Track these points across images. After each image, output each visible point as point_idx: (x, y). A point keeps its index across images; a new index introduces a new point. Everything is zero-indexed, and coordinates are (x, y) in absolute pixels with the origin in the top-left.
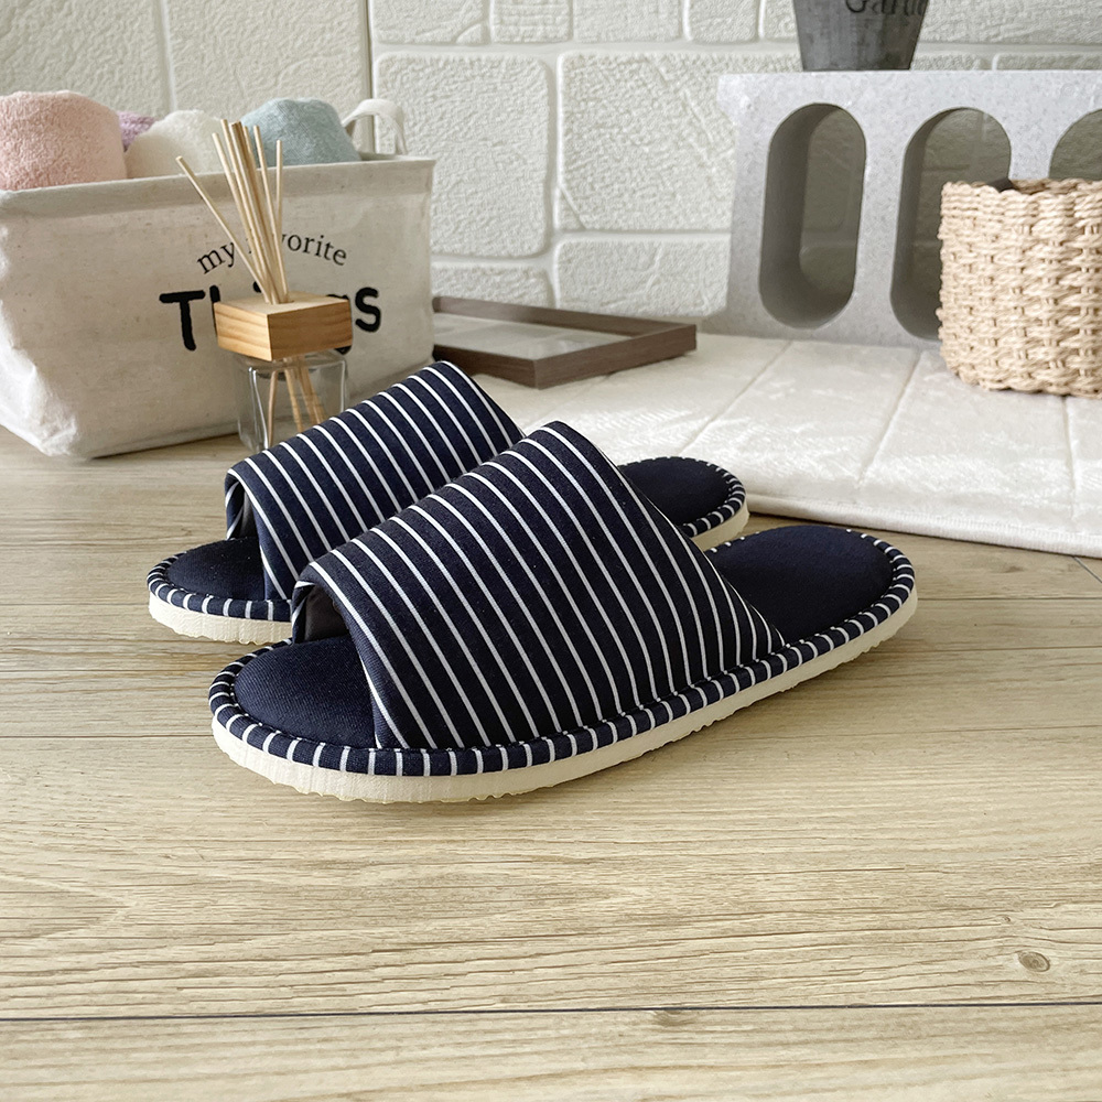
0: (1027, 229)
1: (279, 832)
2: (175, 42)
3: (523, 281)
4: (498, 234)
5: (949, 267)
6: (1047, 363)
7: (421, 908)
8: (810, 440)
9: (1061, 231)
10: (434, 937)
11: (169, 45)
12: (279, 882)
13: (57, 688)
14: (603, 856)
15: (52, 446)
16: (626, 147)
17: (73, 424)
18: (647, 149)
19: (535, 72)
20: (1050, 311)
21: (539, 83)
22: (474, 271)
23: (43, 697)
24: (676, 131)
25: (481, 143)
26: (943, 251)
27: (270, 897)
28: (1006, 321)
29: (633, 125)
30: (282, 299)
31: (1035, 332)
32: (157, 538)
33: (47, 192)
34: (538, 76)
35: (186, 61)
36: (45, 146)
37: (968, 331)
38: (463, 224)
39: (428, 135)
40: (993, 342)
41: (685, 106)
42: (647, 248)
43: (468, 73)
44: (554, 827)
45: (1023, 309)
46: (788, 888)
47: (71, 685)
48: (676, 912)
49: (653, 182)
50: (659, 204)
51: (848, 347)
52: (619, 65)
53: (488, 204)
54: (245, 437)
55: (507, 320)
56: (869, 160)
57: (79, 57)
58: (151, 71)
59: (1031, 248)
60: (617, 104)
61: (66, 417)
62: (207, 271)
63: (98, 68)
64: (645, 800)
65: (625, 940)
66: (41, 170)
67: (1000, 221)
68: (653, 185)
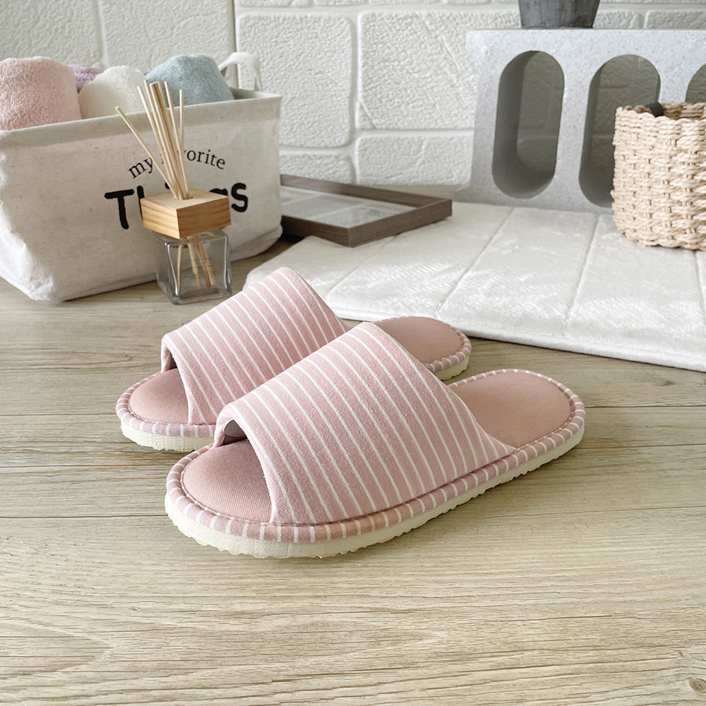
0: (673, 142)
1: (205, 590)
2: (105, 7)
3: (335, 163)
4: (318, 132)
5: (620, 164)
6: (685, 230)
7: (301, 647)
8: (532, 287)
9: (696, 145)
10: (312, 670)
11: (101, 9)
12: (208, 628)
13: (54, 479)
14: (416, 607)
15: (37, 295)
16: (403, 75)
17: (51, 281)
18: (416, 76)
19: (343, 25)
20: (688, 196)
21: (345, 32)
22: (303, 156)
23: (46, 486)
24: (436, 64)
25: (308, 72)
26: (616, 153)
27: (202, 640)
28: (658, 202)
29: (407, 60)
30: (185, 197)
31: (677, 209)
32: (110, 362)
33: (30, 130)
34: (345, 28)
35: (112, 20)
36: (27, 96)
37: (632, 207)
38: (295, 126)
39: (272, 68)
40: (649, 215)
41: (442, 46)
42: (416, 141)
43: (299, 26)
44: (383, 585)
45: (669, 194)
46: (538, 631)
47: (63, 477)
48: (467, 650)
49: (421, 97)
50: (424, 112)
51: (551, 212)
52: (398, 20)
53: (312, 112)
54: (161, 284)
55: (326, 192)
56: (566, 89)
57: (42, 18)
58: (89, 26)
59: (676, 155)
60: (397, 46)
61: (46, 276)
62: (135, 176)
63: (54, 25)
64: (441, 565)
65: (435, 672)
66: (25, 112)
67: (655, 137)
68: (420, 99)
